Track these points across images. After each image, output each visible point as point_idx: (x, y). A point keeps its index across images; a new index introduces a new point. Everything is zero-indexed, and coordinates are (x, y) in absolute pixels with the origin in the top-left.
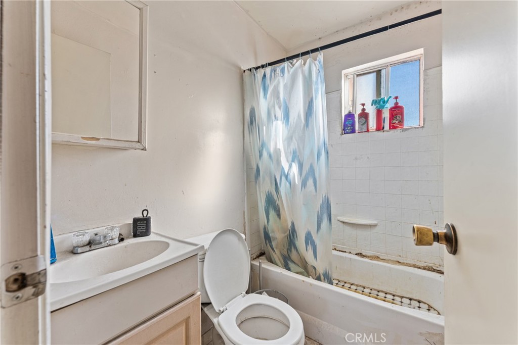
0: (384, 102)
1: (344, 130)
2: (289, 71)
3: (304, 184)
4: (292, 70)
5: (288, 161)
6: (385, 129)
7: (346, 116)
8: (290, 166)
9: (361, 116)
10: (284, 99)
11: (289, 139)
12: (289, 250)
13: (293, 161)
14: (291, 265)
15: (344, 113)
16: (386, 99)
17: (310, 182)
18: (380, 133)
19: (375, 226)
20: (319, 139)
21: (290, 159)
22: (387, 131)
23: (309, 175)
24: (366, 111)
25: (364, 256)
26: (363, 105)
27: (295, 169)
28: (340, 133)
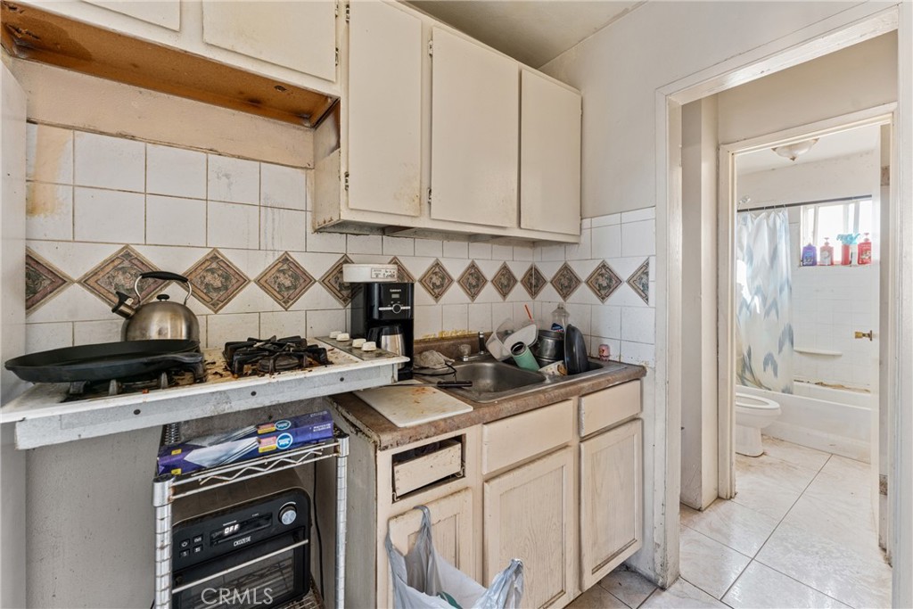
0: (852, 238)
1: (802, 261)
2: (752, 222)
3: (767, 313)
4: (756, 222)
5: (751, 294)
6: (853, 263)
7: (805, 248)
8: (753, 298)
9: (823, 249)
10: (749, 246)
11: (753, 278)
12: (743, 371)
13: (756, 294)
14: (747, 382)
15: (803, 244)
16: (854, 236)
17: (773, 312)
18: (847, 268)
19: (840, 356)
20: (782, 277)
21: (753, 292)
22: (855, 266)
23: (771, 306)
24: (830, 245)
25: (825, 385)
26: (827, 239)
27: (757, 301)
28: (798, 264)
